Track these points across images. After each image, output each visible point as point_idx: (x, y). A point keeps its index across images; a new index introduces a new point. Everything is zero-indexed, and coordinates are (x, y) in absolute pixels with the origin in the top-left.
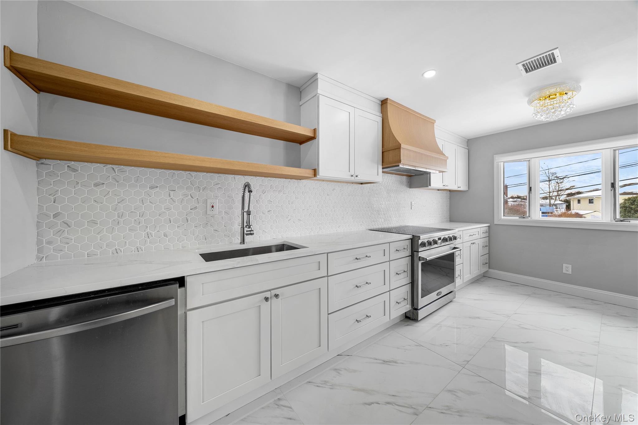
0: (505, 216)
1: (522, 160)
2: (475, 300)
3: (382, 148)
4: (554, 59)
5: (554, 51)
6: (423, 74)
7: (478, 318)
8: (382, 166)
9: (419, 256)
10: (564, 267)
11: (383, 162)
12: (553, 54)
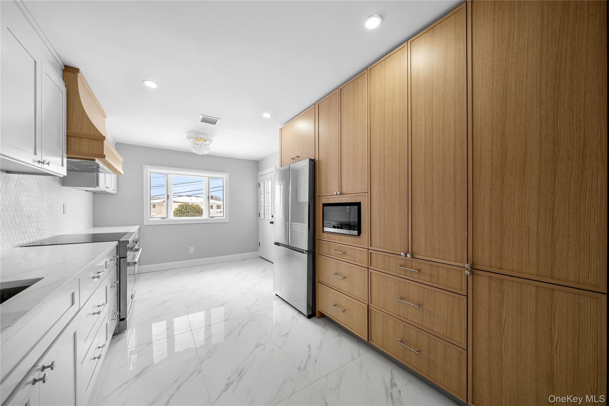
0: (152, 218)
1: (163, 174)
2: (149, 292)
3: (67, 130)
4: (215, 123)
5: (219, 120)
6: (144, 81)
7: (165, 301)
8: (67, 154)
9: (128, 261)
10: (190, 249)
11: (67, 150)
12: (217, 120)
